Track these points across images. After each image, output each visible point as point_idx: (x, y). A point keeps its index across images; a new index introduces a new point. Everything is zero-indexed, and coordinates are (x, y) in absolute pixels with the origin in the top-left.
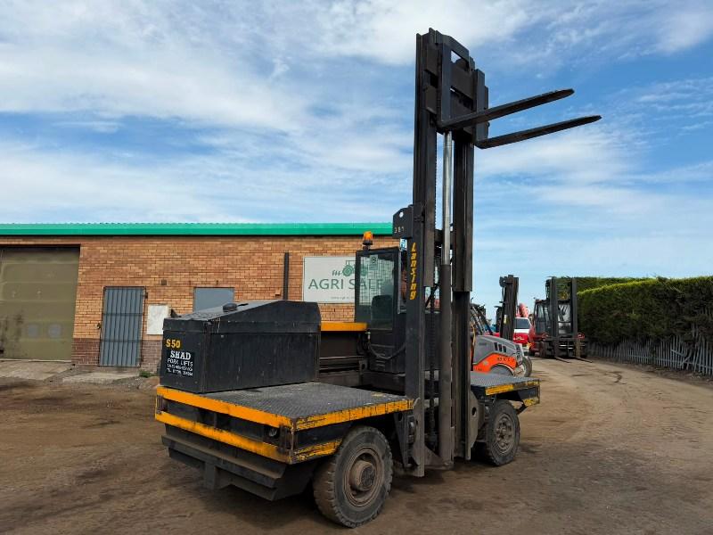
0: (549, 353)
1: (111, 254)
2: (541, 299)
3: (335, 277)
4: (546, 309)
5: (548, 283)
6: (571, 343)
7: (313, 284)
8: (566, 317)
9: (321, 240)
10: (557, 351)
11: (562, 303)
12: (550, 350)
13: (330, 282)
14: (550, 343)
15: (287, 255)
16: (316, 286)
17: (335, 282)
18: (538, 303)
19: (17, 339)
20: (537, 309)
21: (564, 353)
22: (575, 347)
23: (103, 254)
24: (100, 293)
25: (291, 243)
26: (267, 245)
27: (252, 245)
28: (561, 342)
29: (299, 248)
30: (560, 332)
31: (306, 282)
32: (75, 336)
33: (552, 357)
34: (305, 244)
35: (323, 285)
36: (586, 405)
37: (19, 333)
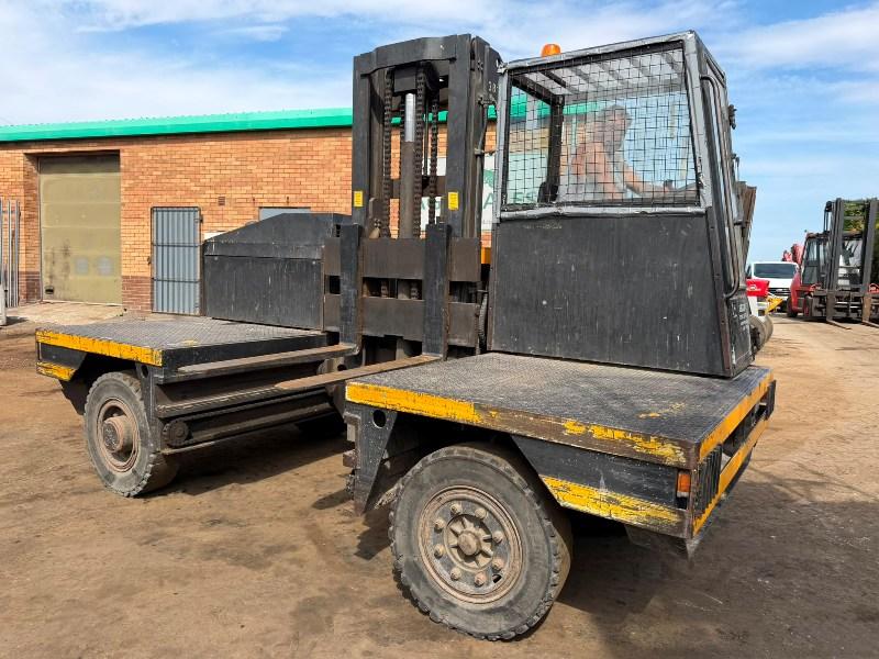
0: (818, 314)
1: (157, 162)
2: (815, 232)
4: (821, 247)
5: (829, 207)
6: (857, 299)
8: (855, 261)
10: (830, 310)
11: (851, 238)
12: (819, 309)
14: (821, 299)
18: (810, 238)
19: (66, 276)
20: (808, 249)
21: (843, 315)
22: (861, 306)
23: (148, 161)
24: (147, 216)
28: (839, 298)
30: (841, 282)
32: (123, 274)
33: (822, 320)
36: (837, 400)
37: (67, 268)
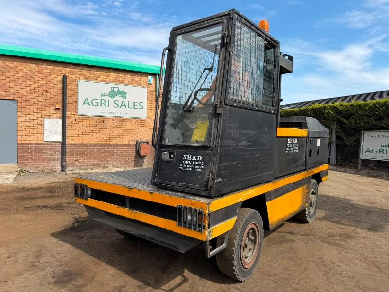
3: (103, 98)
7: (86, 101)
9: (91, 69)
13: (99, 102)
15: (64, 78)
16: (88, 103)
17: (103, 101)
25: (67, 69)
26: (46, 68)
27: (32, 67)
29: (74, 73)
31: (81, 100)
34: (78, 71)
35: (94, 102)
